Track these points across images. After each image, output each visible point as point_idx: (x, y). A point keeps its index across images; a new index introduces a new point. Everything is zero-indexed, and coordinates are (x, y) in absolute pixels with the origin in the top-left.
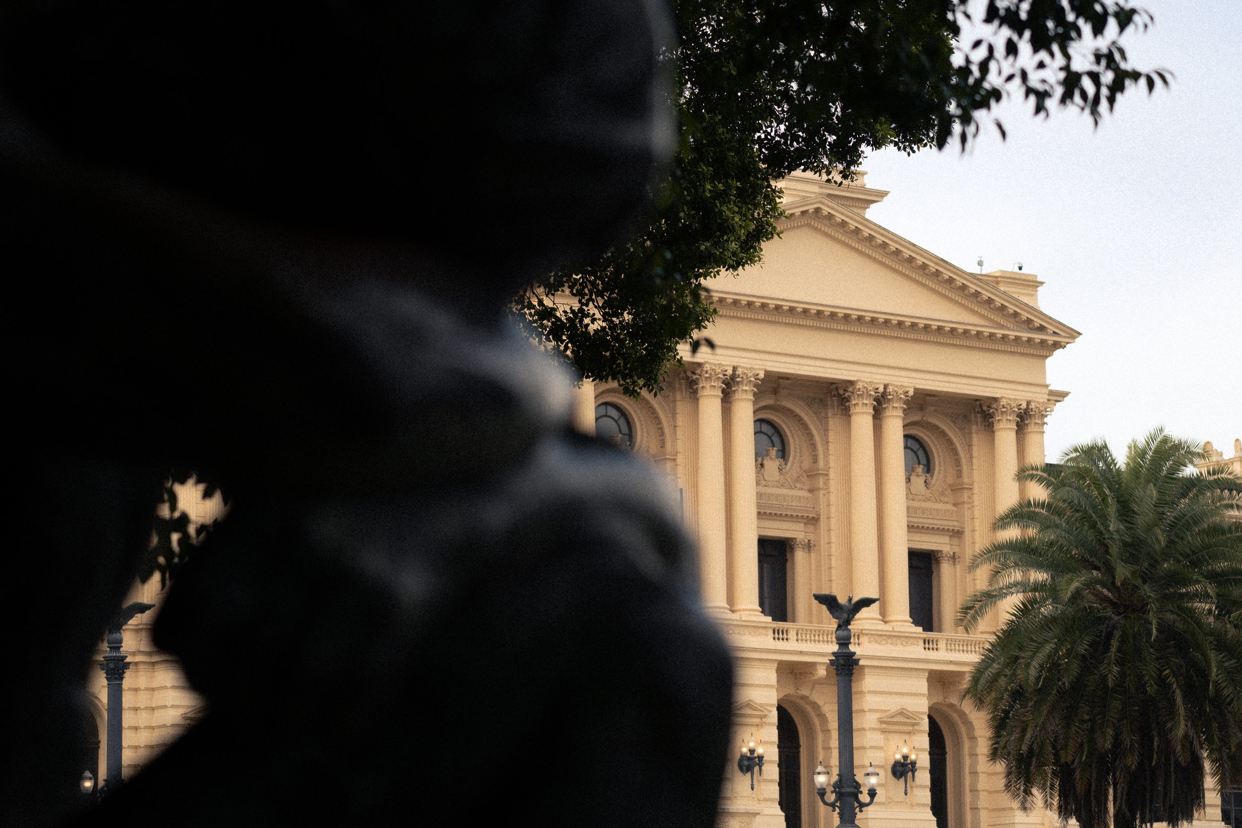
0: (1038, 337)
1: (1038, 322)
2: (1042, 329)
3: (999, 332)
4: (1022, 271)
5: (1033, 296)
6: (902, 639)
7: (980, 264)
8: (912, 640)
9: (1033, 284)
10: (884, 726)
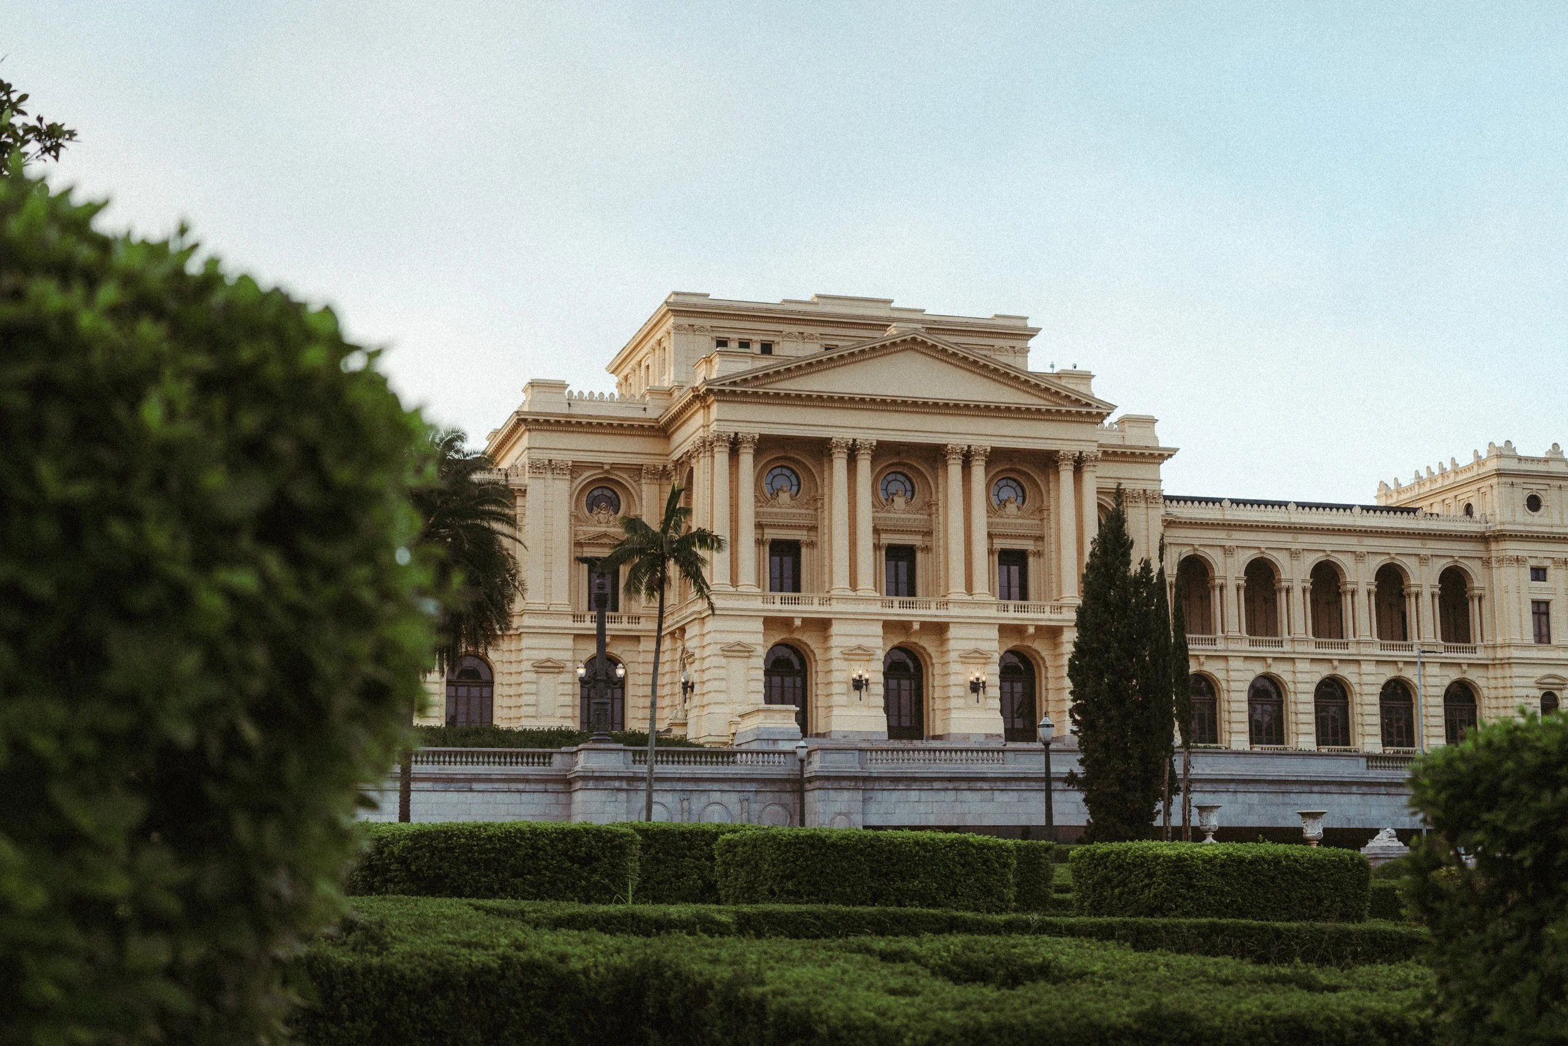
0: (1084, 410)
1: (1084, 401)
2: (1088, 405)
3: (1054, 409)
4: (1077, 369)
5: (1089, 385)
7: (1052, 366)
9: (1087, 377)
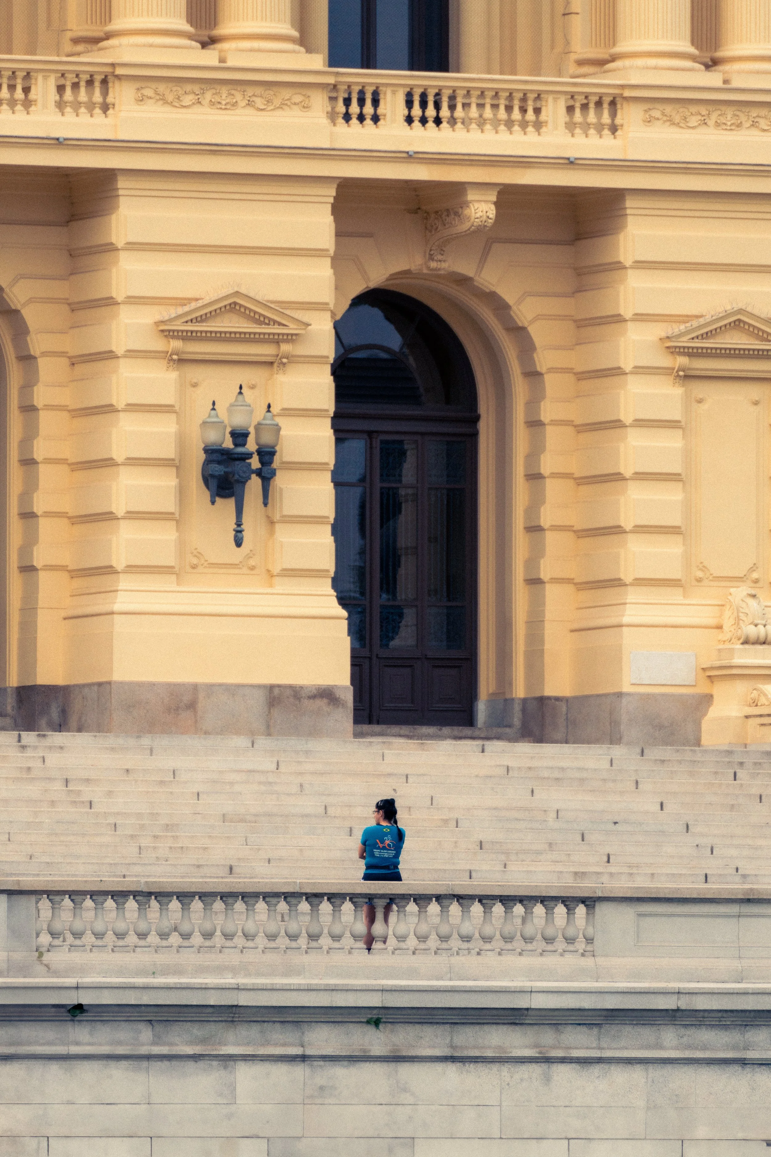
6: (250, 91)
8: (286, 93)
10: (176, 344)
